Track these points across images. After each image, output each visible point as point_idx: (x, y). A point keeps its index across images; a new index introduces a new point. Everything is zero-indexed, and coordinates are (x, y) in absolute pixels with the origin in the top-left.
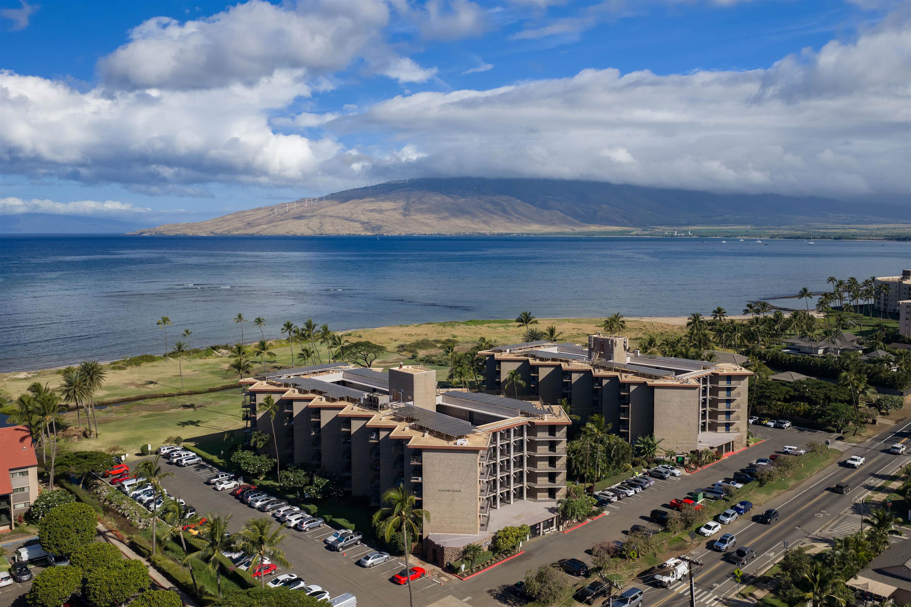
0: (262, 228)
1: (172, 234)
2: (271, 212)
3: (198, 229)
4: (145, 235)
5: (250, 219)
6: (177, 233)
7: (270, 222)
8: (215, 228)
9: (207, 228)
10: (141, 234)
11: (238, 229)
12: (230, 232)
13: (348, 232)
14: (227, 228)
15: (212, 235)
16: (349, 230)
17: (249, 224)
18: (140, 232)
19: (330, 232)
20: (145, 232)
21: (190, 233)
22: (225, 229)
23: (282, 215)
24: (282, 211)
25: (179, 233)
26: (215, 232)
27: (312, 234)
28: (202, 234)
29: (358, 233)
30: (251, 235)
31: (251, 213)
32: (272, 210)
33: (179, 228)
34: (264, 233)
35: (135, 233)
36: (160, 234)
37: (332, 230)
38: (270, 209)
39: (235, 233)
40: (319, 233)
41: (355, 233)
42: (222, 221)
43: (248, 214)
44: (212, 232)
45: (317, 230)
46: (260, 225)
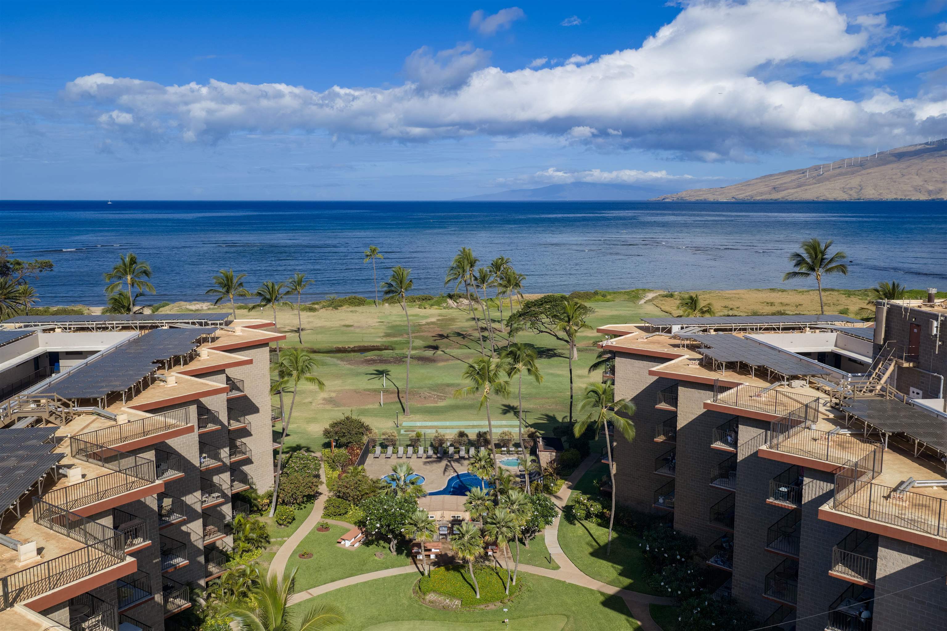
0: (789, 193)
1: (693, 199)
2: (802, 175)
3: (720, 195)
4: (667, 200)
5: (777, 183)
6: (698, 198)
7: (799, 186)
8: (737, 193)
9: (729, 193)
10: (664, 199)
11: (762, 194)
12: (752, 197)
13: (895, 197)
14: (750, 193)
15: (733, 200)
16: (896, 194)
17: (774, 188)
18: (663, 197)
19: (871, 197)
20: (668, 198)
21: (711, 198)
22: (747, 194)
23: (814, 178)
24: (815, 173)
25: (701, 198)
26: (736, 197)
27: (848, 199)
28: (722, 199)
29: (907, 198)
30: (776, 200)
31: (779, 177)
32: (803, 173)
33: (701, 193)
34: (790, 198)
35: (659, 199)
36: (681, 200)
37: (873, 194)
38: (801, 172)
39: (758, 198)
40: (856, 197)
41: (903, 197)
42: (746, 185)
43: (776, 177)
44: (733, 198)
45: (854, 194)
46: (788, 189)
